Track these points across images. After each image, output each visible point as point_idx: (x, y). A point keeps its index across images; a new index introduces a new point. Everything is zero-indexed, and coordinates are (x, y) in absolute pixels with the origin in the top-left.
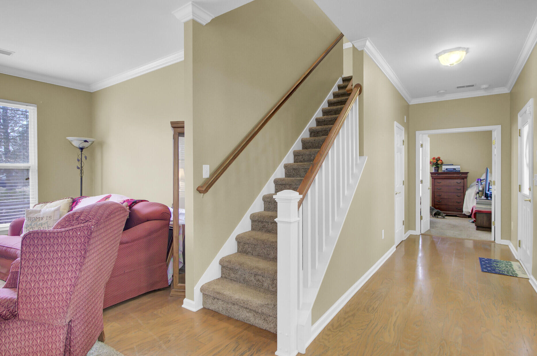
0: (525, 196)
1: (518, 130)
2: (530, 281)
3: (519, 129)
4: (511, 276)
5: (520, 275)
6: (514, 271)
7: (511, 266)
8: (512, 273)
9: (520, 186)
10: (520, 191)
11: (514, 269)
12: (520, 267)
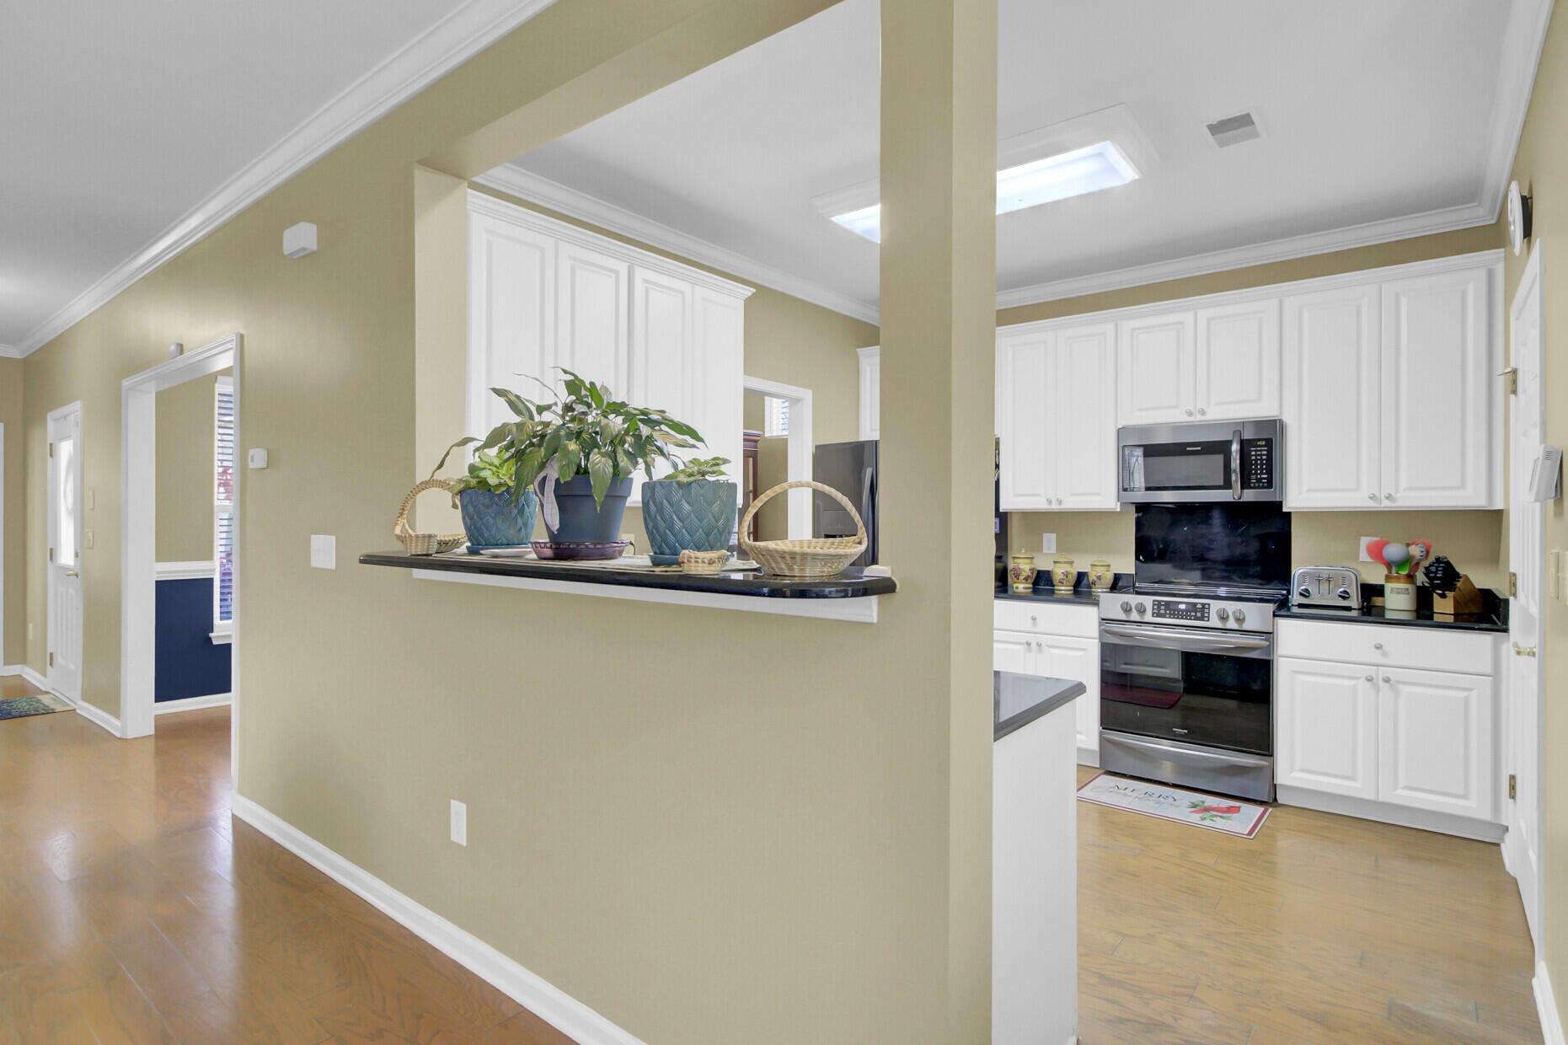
0: (65, 568)
1: (48, 446)
2: (78, 711)
3: (49, 442)
4: (43, 714)
5: (59, 708)
6: (47, 707)
7: (39, 701)
8: (43, 709)
9: (51, 550)
10: (51, 559)
11: (46, 703)
12: (56, 699)
